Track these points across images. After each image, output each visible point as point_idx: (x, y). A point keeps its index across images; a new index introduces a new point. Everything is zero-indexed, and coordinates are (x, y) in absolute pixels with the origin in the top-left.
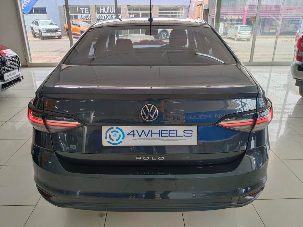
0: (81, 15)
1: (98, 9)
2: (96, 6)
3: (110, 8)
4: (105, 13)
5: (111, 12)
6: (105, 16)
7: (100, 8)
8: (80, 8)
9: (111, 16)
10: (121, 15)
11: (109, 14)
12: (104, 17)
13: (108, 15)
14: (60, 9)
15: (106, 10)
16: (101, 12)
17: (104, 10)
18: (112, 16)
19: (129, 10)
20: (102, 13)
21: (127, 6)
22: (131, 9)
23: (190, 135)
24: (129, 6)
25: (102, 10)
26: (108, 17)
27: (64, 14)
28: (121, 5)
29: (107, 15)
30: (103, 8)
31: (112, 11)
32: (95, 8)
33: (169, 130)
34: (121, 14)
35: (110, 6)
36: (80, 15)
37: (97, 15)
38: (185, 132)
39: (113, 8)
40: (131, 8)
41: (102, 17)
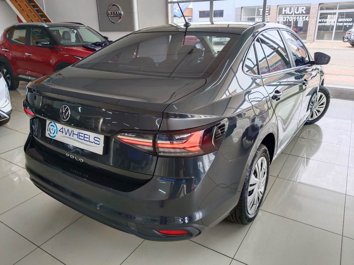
0: (259, 18)
1: (281, 10)
2: (279, 6)
3: (296, 8)
4: (288, 14)
5: (296, 13)
6: (287, 17)
7: (284, 8)
8: (260, 10)
9: (295, 17)
10: (309, 16)
11: (293, 15)
12: (287, 19)
13: (292, 17)
14: (237, 11)
15: (290, 11)
16: (283, 13)
17: (288, 11)
18: (297, 18)
19: (321, 9)
20: (285, 14)
21: (320, 4)
22: (325, 9)
23: (98, 143)
24: (323, 4)
25: (285, 10)
26: (292, 19)
27: (240, 16)
28: (311, 4)
29: (290, 17)
30: (287, 8)
31: (297, 11)
32: (276, 9)
33: (85, 134)
34: (309, 14)
35: (296, 6)
36: (257, 17)
37: (278, 17)
38: (95, 139)
39: (299, 7)
40: (324, 7)
41: (284, 19)
